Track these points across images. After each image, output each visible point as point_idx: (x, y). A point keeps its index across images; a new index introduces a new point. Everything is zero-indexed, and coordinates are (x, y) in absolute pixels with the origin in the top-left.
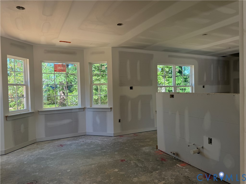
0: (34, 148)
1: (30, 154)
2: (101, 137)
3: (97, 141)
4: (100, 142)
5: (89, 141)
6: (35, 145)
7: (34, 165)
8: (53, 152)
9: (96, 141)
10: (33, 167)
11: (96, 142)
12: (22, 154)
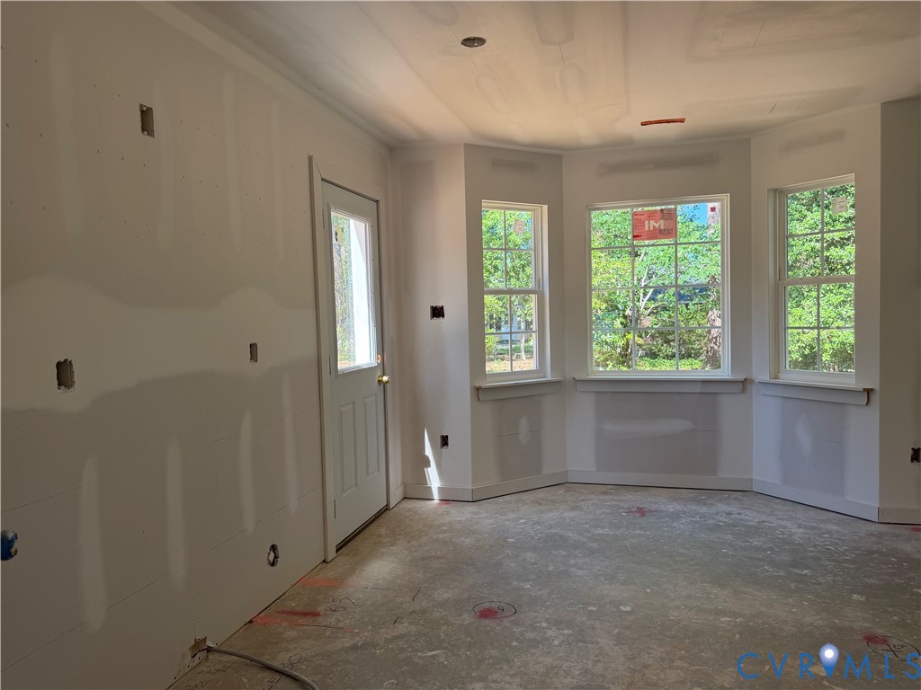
0: (553, 502)
1: (535, 518)
2: (813, 513)
3: (788, 524)
4: (798, 534)
5: (752, 517)
6: (561, 491)
7: (530, 556)
8: (603, 527)
9: (783, 523)
10: (524, 560)
11: (785, 527)
12: (513, 511)
